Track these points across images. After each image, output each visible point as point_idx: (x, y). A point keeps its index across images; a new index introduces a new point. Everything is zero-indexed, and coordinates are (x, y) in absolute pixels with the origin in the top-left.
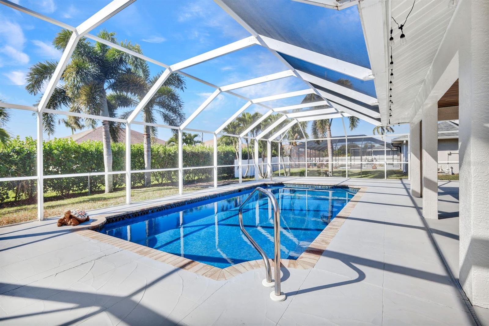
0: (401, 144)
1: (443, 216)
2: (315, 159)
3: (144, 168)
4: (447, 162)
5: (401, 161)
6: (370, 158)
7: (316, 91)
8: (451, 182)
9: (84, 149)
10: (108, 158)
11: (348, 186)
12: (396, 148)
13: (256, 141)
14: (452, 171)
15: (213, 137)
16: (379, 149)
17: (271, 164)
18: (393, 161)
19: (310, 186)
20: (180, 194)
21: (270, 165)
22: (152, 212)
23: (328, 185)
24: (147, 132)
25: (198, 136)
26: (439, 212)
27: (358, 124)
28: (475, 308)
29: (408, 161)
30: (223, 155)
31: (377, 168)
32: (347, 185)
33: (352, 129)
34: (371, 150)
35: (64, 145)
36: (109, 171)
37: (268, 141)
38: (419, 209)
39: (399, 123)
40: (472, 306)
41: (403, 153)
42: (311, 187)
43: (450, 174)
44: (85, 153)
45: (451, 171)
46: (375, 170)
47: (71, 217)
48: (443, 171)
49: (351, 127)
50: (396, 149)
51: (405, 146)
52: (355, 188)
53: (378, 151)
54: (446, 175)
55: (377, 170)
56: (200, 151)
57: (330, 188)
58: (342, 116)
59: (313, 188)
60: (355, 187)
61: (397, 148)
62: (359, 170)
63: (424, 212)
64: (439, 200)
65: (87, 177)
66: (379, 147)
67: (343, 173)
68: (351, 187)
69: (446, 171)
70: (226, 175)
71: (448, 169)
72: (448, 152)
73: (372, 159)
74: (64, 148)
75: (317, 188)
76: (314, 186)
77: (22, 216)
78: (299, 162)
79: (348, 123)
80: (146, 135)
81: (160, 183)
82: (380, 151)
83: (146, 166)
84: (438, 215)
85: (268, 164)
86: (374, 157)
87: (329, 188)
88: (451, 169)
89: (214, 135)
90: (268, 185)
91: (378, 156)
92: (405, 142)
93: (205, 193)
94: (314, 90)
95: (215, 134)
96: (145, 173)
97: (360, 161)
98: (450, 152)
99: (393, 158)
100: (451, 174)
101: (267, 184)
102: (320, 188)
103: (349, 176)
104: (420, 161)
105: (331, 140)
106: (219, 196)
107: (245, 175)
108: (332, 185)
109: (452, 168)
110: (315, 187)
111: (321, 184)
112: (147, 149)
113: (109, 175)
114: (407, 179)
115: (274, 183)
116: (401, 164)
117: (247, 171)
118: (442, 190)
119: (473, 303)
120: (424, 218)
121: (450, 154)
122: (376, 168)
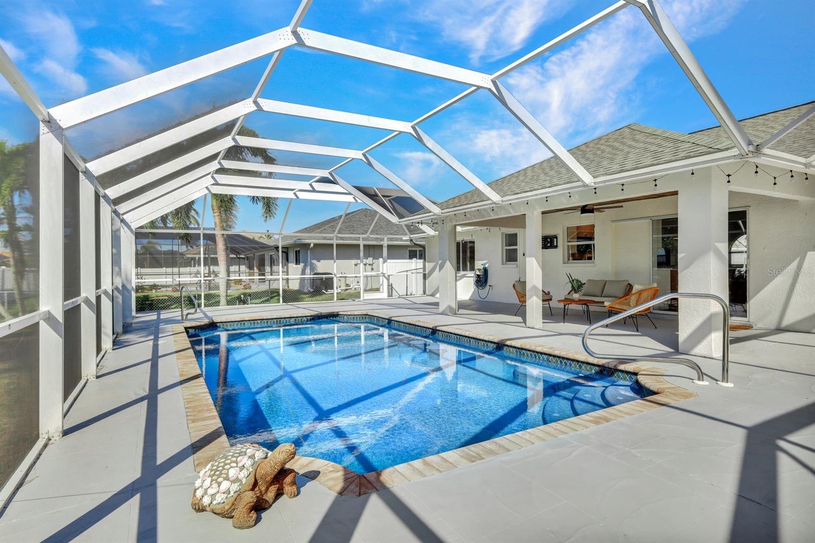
0: (288, 248)
19: (275, 320)
42: (277, 323)
59: (280, 323)
60: (356, 313)
75: (288, 323)
76: (282, 320)
87: (307, 321)
92: (312, 245)
99: (239, 271)
102: (292, 323)
110: (283, 323)
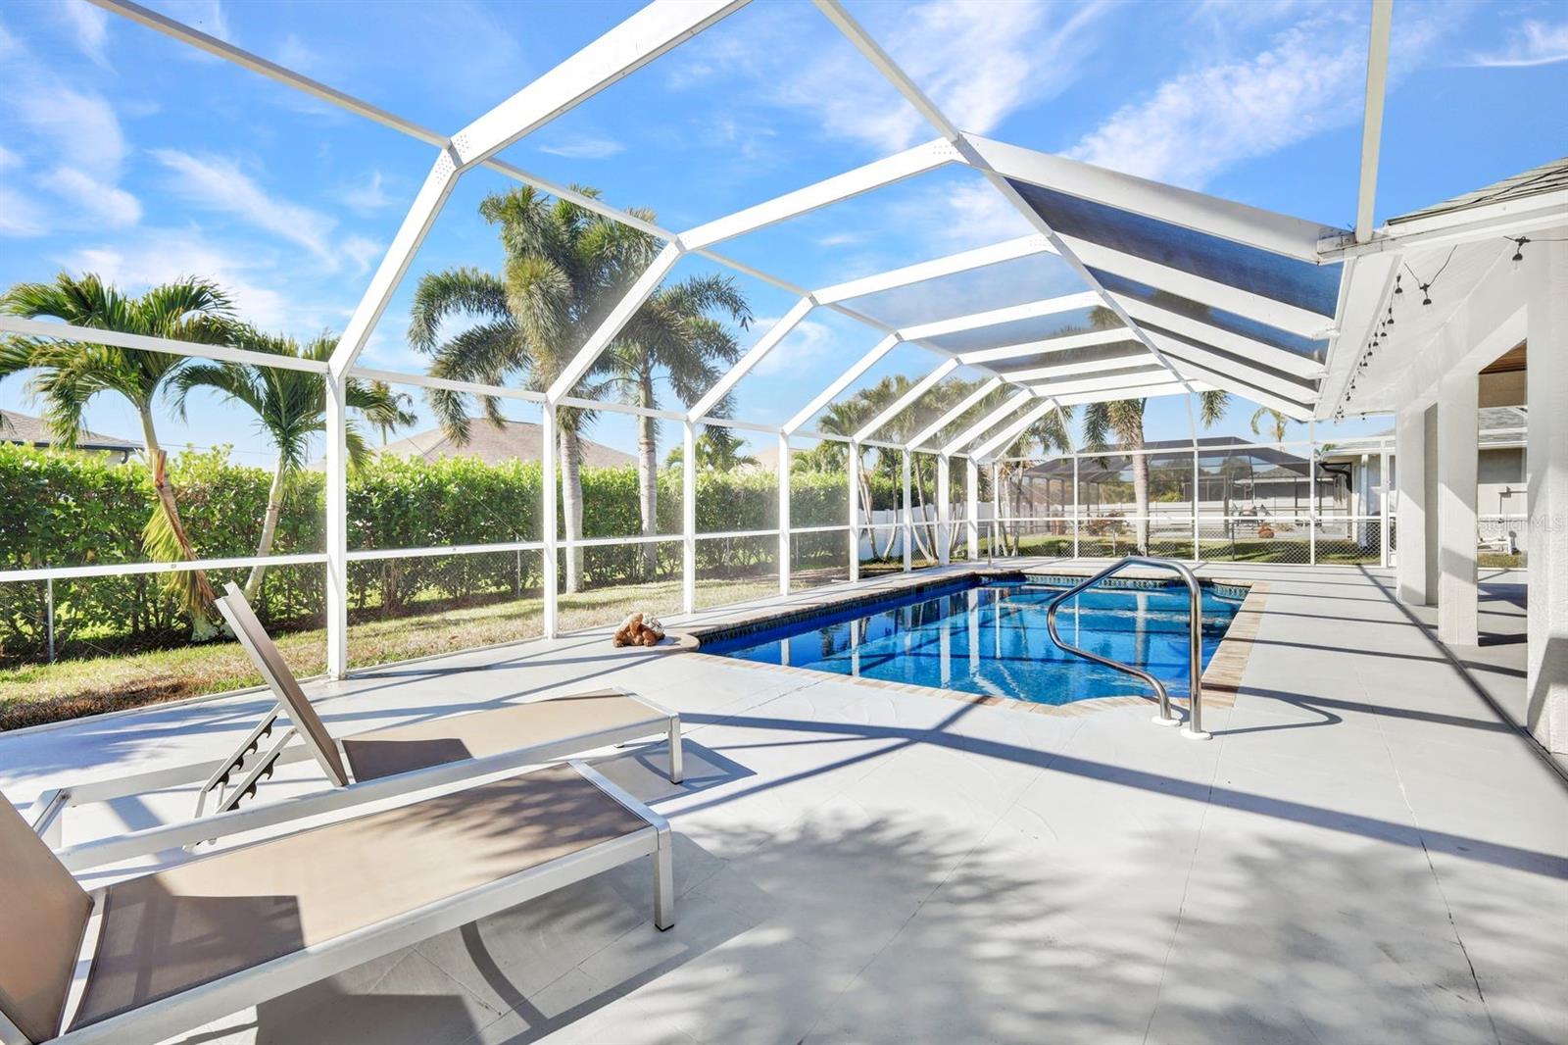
0: (1350, 463)
1: (1487, 640)
2: (1088, 509)
3: (638, 531)
4: (1498, 516)
5: (1350, 513)
6: (1246, 505)
7: (1142, 336)
8: (1510, 573)
9: (504, 482)
10: (574, 504)
11: (1213, 580)
12: (1333, 474)
13: (944, 459)
14: (1513, 543)
15: (778, 444)
16: (1274, 477)
17: (979, 524)
18: (1320, 514)
20: (781, 595)
21: (976, 525)
22: (759, 630)
23: (1153, 577)
24: (647, 437)
25: (746, 443)
26: (1480, 633)
27: (1225, 409)
28: (1556, 756)
29: (1378, 513)
30: (822, 498)
31: (1275, 534)
32: (1209, 576)
33: (1209, 422)
34: (1250, 481)
35: (466, 471)
36: (577, 538)
37: (971, 459)
38: (1428, 630)
39: (1363, 414)
40: (1549, 753)
41: (1359, 492)
43: (1505, 551)
44: (507, 490)
45: (1510, 544)
46: (1268, 540)
47: (641, 629)
48: (1483, 544)
49: (1205, 419)
50: (1331, 479)
51: (1364, 471)
52: (1235, 584)
53: (1270, 484)
54: (1495, 555)
55: (1277, 540)
56: (766, 487)
57: (1161, 586)
58: (1187, 391)
60: (1233, 582)
61: (1336, 476)
62: (1223, 542)
63: (1442, 634)
64: (1479, 611)
65: (514, 553)
66: (1274, 471)
67: (1176, 549)
68: (1222, 582)
69: (1494, 543)
70: (827, 553)
71: (1500, 537)
72: (1502, 487)
73: (1255, 508)
74: (464, 480)
75: (1122, 586)
77: (453, 638)
78: (1031, 516)
79: (1200, 405)
80: (647, 444)
81: (667, 571)
82: (1276, 484)
83: (645, 526)
84: (1479, 639)
85: (970, 523)
86: (1258, 502)
87: (1155, 586)
88: (1509, 539)
89: (781, 437)
90: (983, 579)
91: (1273, 499)
92: (1365, 458)
93: (839, 594)
94: (1135, 332)
95: (783, 434)
96: (640, 546)
97: (1223, 513)
98: (1508, 489)
99: (1320, 506)
100: (1510, 552)
101: (979, 575)
102: (1129, 587)
103: (1202, 555)
104: (1423, 513)
105: (1145, 455)
106: (880, 600)
107: (885, 554)
108: (1164, 577)
109: (1513, 535)
111: (1132, 576)
112: (649, 481)
113: (577, 549)
114: (1379, 563)
115: (999, 571)
116: (1350, 524)
117: (891, 543)
118: (1485, 590)
119: (1552, 749)
120: (1442, 643)
121: (1507, 494)
122: (1272, 535)
